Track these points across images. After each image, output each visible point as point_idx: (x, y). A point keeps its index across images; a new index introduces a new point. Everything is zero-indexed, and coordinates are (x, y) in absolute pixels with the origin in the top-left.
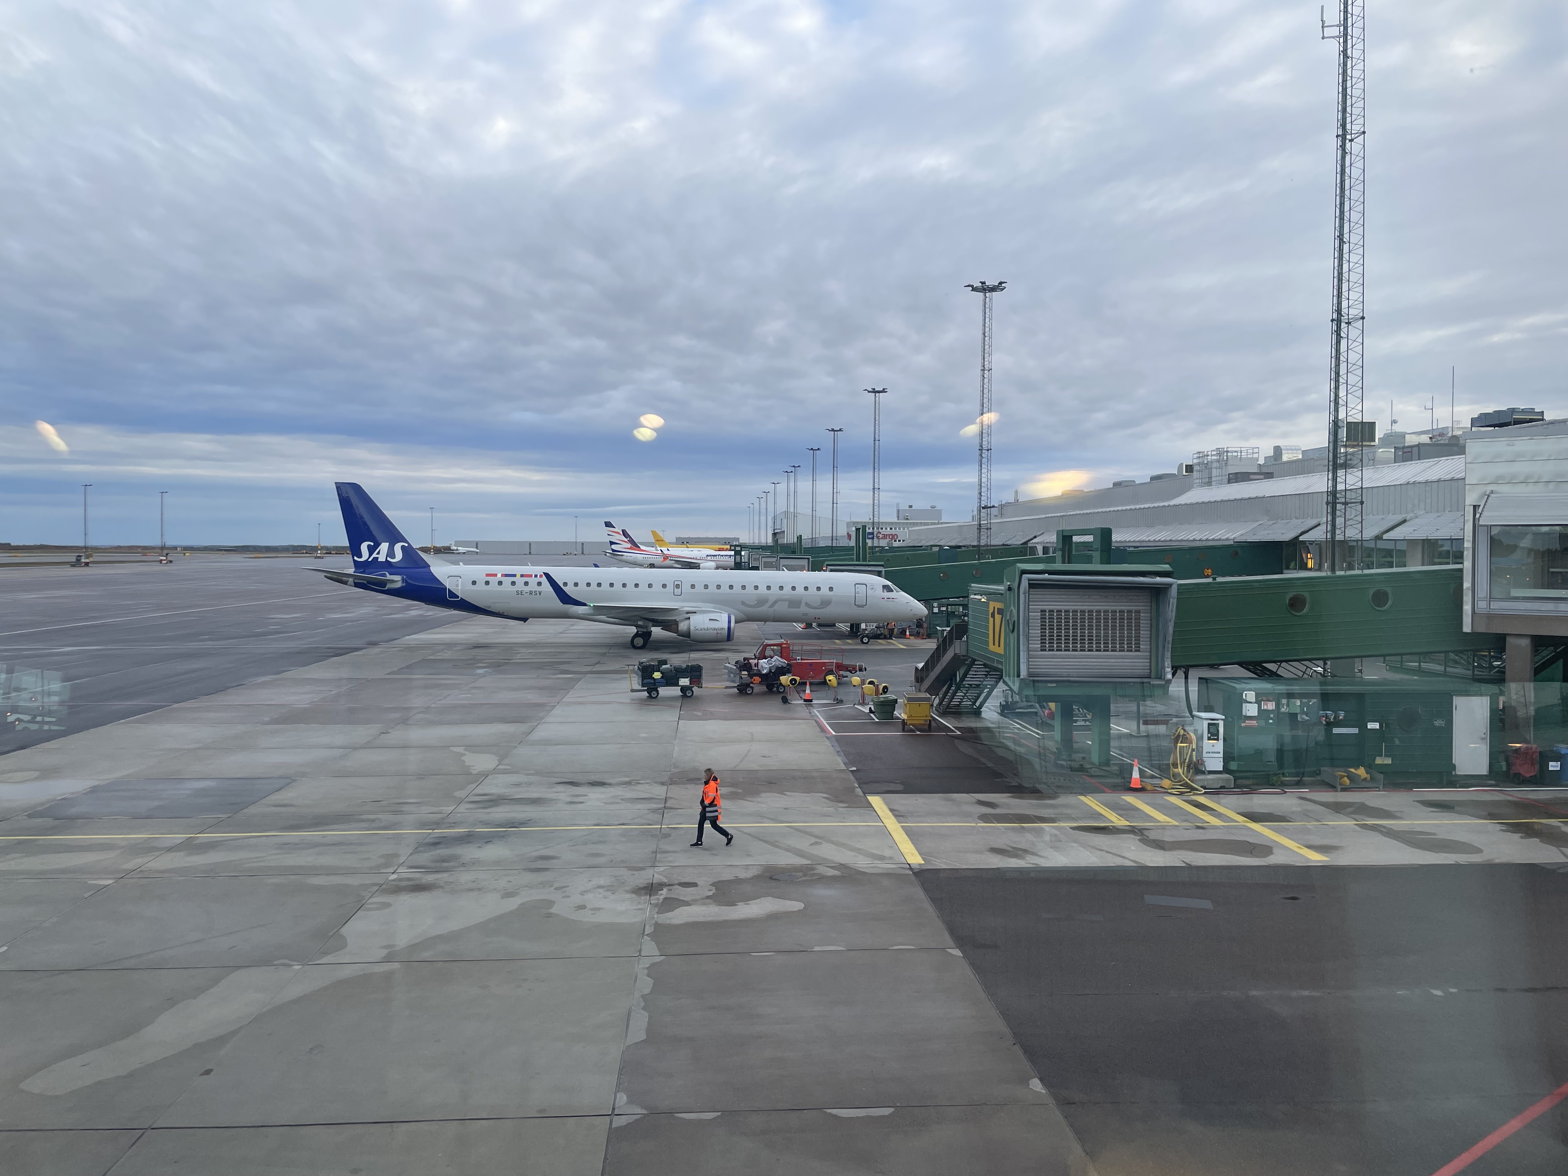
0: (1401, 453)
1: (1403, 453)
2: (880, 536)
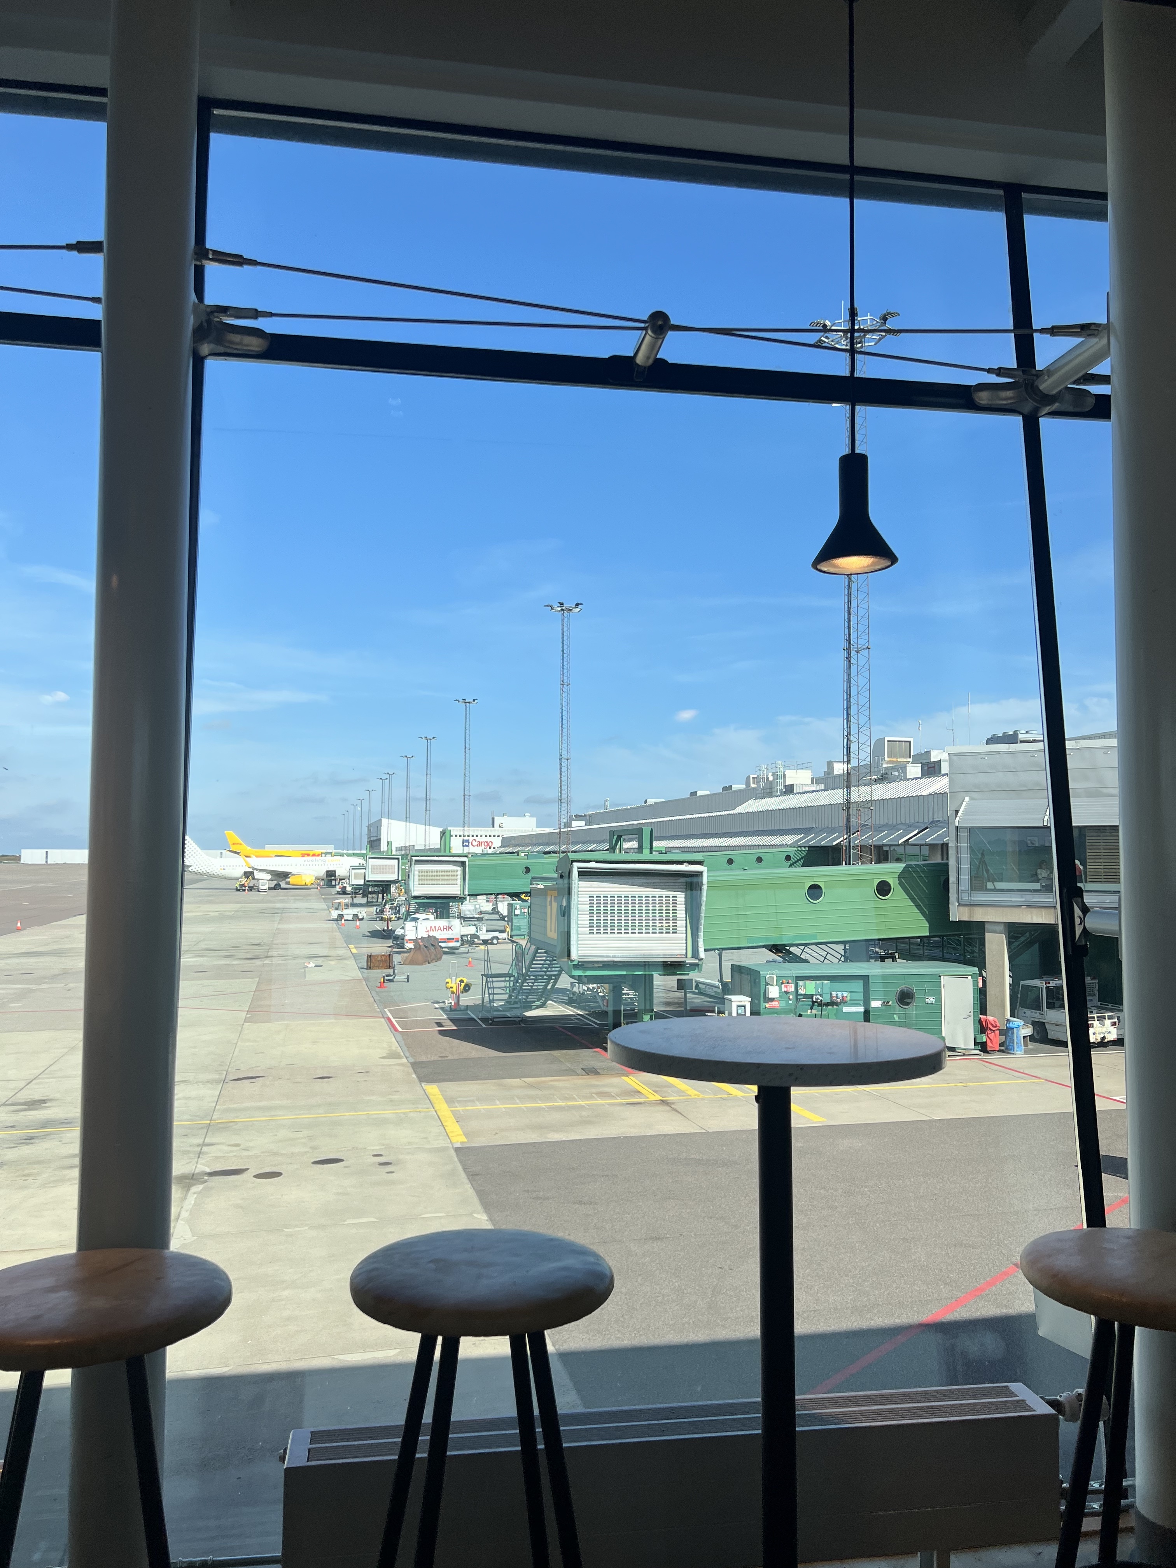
0: (926, 768)
1: (928, 768)
2: (475, 843)
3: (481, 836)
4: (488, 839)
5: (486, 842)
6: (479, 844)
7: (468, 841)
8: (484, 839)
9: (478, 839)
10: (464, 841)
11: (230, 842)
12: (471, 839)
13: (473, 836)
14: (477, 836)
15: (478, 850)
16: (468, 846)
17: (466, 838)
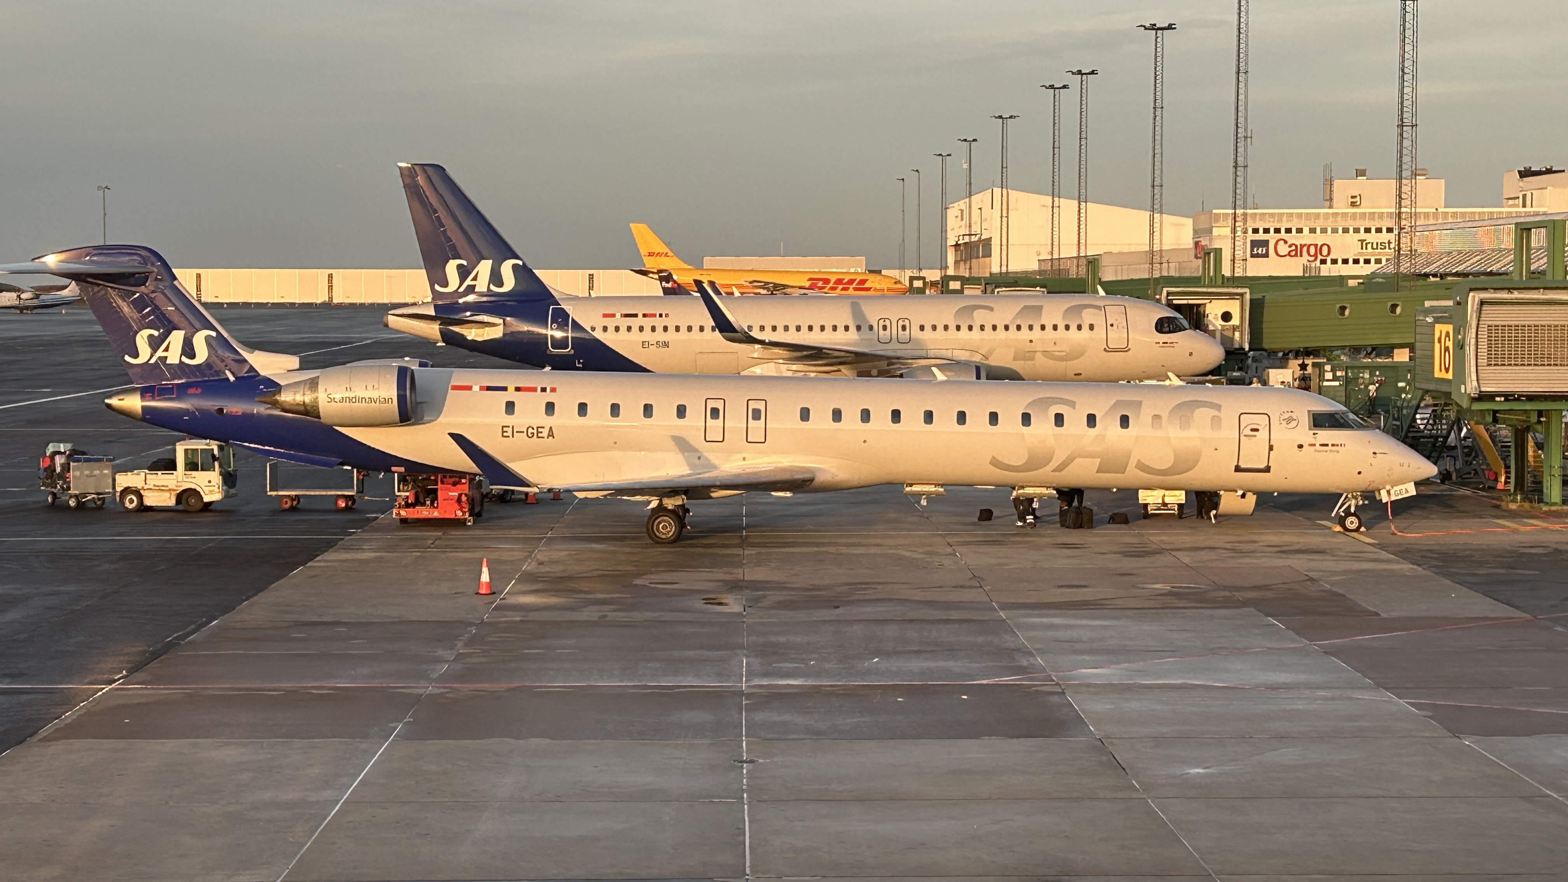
2: (1283, 249)
3: (1299, 231)
4: (1319, 239)
5: (1316, 245)
6: (1296, 251)
7: (1265, 243)
8: (1306, 238)
9: (1294, 238)
10: (1255, 244)
11: (644, 251)
12: (1272, 237)
13: (1277, 231)
14: (1289, 231)
15: (1293, 268)
16: (1266, 255)
17: (1261, 236)
